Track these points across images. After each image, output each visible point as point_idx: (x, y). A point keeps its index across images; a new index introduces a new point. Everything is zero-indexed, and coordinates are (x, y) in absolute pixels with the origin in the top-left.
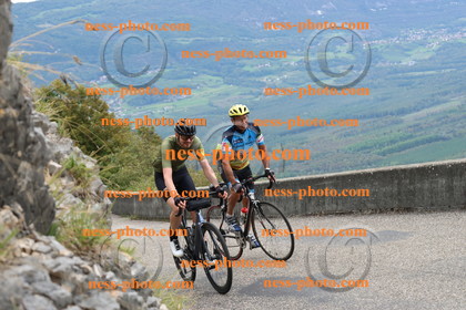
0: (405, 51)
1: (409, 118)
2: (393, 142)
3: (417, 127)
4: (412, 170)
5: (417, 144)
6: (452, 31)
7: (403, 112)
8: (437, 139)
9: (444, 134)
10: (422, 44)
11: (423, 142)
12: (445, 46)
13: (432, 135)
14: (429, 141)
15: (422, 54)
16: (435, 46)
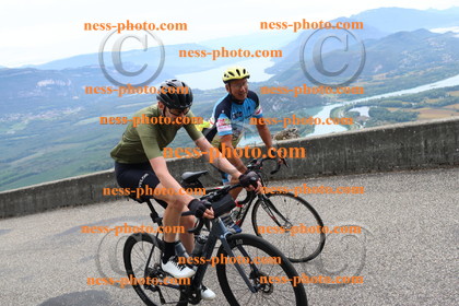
0: (8, 126)
1: (14, 164)
2: (5, 178)
3: (20, 168)
4: (11, 193)
5: (20, 178)
6: (35, 114)
7: (10, 160)
8: (32, 174)
9: (36, 171)
10: (19, 121)
11: (24, 177)
12: (31, 122)
13: (29, 172)
14: (28, 175)
15: (19, 127)
16: (26, 122)
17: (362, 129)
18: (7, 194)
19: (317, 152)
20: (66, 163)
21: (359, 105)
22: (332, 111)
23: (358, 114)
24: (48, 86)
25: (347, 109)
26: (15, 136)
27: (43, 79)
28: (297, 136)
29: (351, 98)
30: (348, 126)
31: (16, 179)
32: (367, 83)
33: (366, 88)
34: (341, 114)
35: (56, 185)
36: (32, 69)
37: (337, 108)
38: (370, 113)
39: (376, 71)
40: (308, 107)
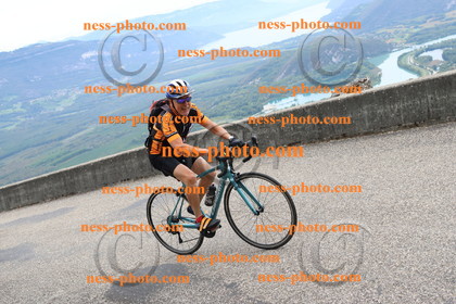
17: (436, 74)
18: (66, 172)
19: (394, 102)
20: (117, 137)
21: (431, 49)
22: (400, 58)
23: (430, 59)
24: (92, 57)
25: (417, 54)
26: (64, 113)
27: (86, 51)
28: (370, 87)
29: (421, 41)
30: (419, 73)
31: (70, 158)
32: (438, 23)
33: (437, 28)
34: (410, 60)
35: (115, 159)
36: (75, 42)
37: (405, 54)
38: (444, 56)
39: (448, 8)
40: (372, 56)
